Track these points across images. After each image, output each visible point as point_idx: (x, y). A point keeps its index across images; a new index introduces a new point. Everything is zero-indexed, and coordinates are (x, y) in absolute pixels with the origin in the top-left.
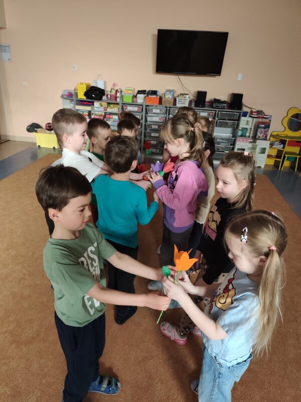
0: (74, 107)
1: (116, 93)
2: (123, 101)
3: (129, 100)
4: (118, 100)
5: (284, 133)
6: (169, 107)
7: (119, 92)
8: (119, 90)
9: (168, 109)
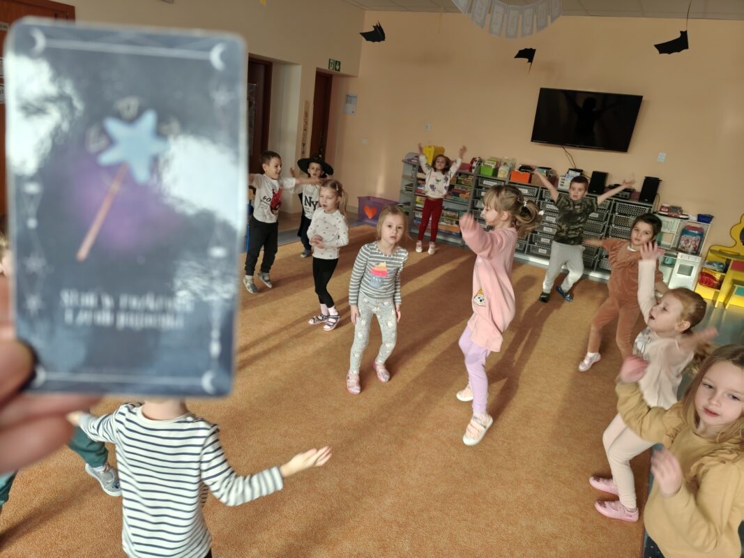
0: (416, 174)
1: (472, 163)
2: (480, 173)
3: (489, 173)
4: (473, 171)
5: (733, 250)
6: (542, 188)
7: (476, 161)
8: (478, 159)
9: (540, 189)
